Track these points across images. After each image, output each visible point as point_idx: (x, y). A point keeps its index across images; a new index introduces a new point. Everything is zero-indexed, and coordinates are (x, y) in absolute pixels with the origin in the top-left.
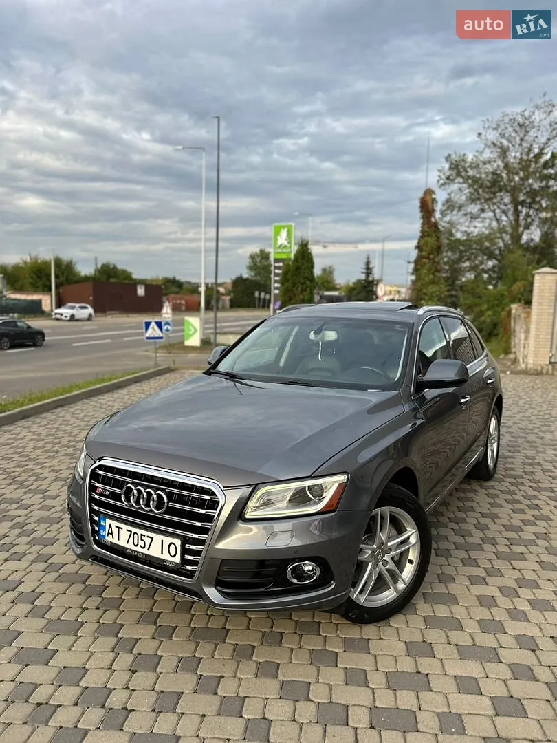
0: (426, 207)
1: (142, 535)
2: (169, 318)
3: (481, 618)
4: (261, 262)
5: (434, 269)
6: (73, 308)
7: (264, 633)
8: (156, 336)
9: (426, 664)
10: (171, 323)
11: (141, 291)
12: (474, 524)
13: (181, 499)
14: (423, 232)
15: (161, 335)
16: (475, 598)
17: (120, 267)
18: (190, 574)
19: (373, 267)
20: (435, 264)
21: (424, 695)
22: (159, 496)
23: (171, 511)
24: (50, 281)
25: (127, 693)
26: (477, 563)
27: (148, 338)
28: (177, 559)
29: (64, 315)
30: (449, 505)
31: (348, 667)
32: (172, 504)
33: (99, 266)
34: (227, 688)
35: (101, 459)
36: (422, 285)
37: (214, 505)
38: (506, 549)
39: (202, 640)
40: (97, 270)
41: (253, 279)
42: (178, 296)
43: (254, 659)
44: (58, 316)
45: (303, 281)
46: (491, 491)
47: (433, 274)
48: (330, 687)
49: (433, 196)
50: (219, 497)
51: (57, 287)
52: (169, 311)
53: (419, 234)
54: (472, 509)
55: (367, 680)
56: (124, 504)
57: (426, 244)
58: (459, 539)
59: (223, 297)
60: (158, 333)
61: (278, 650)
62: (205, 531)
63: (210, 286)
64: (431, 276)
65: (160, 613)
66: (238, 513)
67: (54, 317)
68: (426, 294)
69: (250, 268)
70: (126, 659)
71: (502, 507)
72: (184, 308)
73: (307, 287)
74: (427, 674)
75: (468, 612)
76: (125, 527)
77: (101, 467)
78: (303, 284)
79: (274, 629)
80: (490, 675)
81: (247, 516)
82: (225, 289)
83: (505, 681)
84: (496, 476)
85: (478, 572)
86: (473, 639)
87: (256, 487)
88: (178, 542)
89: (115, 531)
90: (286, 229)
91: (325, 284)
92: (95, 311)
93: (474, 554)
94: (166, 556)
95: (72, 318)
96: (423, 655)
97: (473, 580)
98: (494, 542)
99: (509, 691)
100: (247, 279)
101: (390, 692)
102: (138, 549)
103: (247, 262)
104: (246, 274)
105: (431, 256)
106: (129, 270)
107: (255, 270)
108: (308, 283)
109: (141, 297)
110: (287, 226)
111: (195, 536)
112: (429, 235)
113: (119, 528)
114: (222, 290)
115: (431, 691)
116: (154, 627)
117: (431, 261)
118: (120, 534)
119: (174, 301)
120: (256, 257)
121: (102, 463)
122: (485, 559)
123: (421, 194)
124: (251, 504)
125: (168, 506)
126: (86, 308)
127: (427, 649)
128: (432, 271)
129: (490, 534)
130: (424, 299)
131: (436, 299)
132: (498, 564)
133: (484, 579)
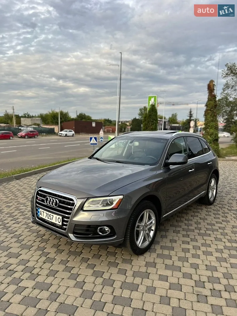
0: (211, 88)
1: (50, 215)
2: (102, 136)
3: (180, 256)
4: (144, 112)
5: (213, 115)
6: (66, 131)
7: (94, 255)
8: (95, 143)
9: (151, 270)
10: (103, 138)
11: (94, 125)
12: (195, 222)
13: (64, 202)
14: (208, 99)
15: (96, 143)
16: (181, 249)
17: (87, 114)
18: (65, 229)
19: (193, 114)
20: (214, 113)
21: (145, 280)
22: (56, 201)
23: (60, 206)
24: (58, 121)
25: (40, 269)
26: (189, 236)
27: (91, 144)
28: (61, 224)
29: (63, 134)
30: (188, 214)
31: (121, 268)
32: (60, 204)
33: (78, 114)
34: (74, 271)
35: (40, 187)
36: (208, 122)
37: (73, 204)
38: (204, 232)
39: (72, 255)
40: (77, 116)
41: (141, 119)
42: (109, 127)
43: (88, 262)
44: (61, 135)
45: (152, 121)
46: (209, 210)
47: (212, 117)
48: (111, 274)
49: (214, 83)
50: (75, 202)
51: (61, 123)
52: (103, 133)
53: (207, 100)
54: (197, 216)
55: (126, 273)
56: (45, 204)
57: (210, 104)
58: (186, 227)
59: (128, 127)
60: (95, 142)
61: (98, 260)
62: (69, 214)
63: (123, 122)
64: (212, 118)
65: (60, 245)
66: (81, 208)
67: (59, 135)
68: (209, 126)
69: (140, 115)
70: (44, 258)
71: (211, 216)
72: (111, 132)
73: (154, 123)
74: (150, 273)
75: (176, 254)
76: (45, 212)
77: (40, 190)
78: (152, 122)
79: (99, 253)
80: (174, 276)
81: (84, 209)
82: (129, 123)
83: (178, 278)
84: (215, 204)
85: (188, 240)
86: (173, 263)
87: (88, 199)
88: (61, 217)
89: (42, 213)
90: (154, 98)
91: (173, 121)
92: (75, 133)
93: (188, 233)
94: (57, 223)
95: (66, 135)
96: (151, 266)
97: (183, 242)
98: (200, 229)
99: (179, 282)
100: (138, 119)
101: (133, 278)
102: (49, 220)
103: (138, 112)
104: (138, 117)
105: (212, 110)
106: (90, 116)
107: (142, 115)
108: (155, 121)
109: (94, 127)
110: (154, 97)
111: (67, 215)
112: (211, 100)
113: (44, 212)
114: (128, 124)
115: (149, 279)
116: (57, 249)
117: (212, 112)
118: (44, 214)
119: (107, 129)
120: (142, 110)
121: (41, 189)
122: (193, 235)
123: (208, 83)
124: (86, 205)
125: (59, 205)
126: (72, 131)
127: (154, 265)
128: (212, 116)
129: (199, 226)
130: (208, 128)
131: (214, 128)
132: (198, 237)
133: (189, 242)
